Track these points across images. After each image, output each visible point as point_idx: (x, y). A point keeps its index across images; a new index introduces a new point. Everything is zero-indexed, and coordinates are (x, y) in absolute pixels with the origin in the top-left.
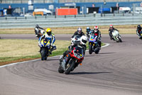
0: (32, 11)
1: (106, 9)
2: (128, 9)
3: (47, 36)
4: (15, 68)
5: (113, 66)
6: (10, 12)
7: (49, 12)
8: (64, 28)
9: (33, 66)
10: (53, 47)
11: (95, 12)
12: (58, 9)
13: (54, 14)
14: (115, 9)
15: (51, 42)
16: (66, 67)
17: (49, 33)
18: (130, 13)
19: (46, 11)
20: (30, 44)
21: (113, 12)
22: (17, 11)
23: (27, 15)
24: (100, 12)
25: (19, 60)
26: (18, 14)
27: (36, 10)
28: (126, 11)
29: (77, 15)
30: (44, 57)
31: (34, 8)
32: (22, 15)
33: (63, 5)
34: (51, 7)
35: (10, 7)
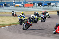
0: (14, 5)
1: (45, 4)
2: (54, 4)
3: (22, 15)
4: (8, 28)
5: (48, 27)
6: (5, 5)
7: (22, 5)
8: (28, 12)
9: (15, 27)
10: (24, 20)
11: (41, 5)
12: (25, 4)
13: (24, 6)
14: (49, 4)
15: (23, 18)
16: (25, 27)
17: (23, 14)
18: (55, 6)
19: (20, 5)
20: (13, 18)
22: (8, 5)
24: (43, 5)
25: (9, 25)
27: (16, 5)
28: (54, 5)
29: (33, 6)
30: (21, 24)
31: (15, 4)
32: (10, 6)
33: (27, 3)
34: (22, 3)
35: (5, 3)
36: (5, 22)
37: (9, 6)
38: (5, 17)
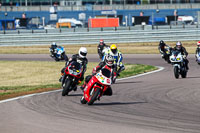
0: (55, 22)
1: (159, 18)
4: (32, 102)
7: (79, 22)
9: (56, 99)
11: (144, 24)
12: (92, 19)
13: (86, 25)
14: (172, 18)
18: (193, 24)
19: (75, 22)
20: (52, 67)
21: (169, 23)
22: (35, 21)
23: (49, 27)
24: (150, 23)
25: (37, 90)
26: (35, 26)
27: (61, 21)
28: (188, 22)
29: (119, 27)
31: (58, 18)
32: (40, 27)
33: (98, 14)
34: (82, 16)
35: (24, 16)
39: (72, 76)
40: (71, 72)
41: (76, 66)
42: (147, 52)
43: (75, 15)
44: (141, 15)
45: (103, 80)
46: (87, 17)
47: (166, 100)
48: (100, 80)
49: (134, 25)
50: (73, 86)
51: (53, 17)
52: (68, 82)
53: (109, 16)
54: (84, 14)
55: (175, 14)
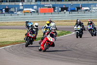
0: (22, 10)
1: (72, 8)
2: (88, 8)
4: (11, 49)
6: (7, 10)
7: (34, 10)
9: (23, 47)
11: (65, 11)
12: (40, 9)
13: (37, 12)
14: (79, 8)
18: (89, 11)
19: (32, 10)
21: (77, 11)
22: (12, 10)
23: (19, 13)
27: (25, 9)
31: (24, 8)
32: (15, 12)
33: (43, 6)
34: (35, 7)
35: (7, 7)
36: (6, 38)
37: (12, 12)
38: (6, 30)
39: (30, 37)
40: (30, 35)
41: (33, 32)
42: (67, 25)
43: (32, 6)
44: (64, 6)
45: (51, 39)
46: (38, 7)
47: (76, 48)
48: (49, 39)
49: (60, 11)
50: (31, 42)
51: (21, 8)
52: (29, 40)
53: (48, 7)
54: (36, 6)
55: (80, 6)
